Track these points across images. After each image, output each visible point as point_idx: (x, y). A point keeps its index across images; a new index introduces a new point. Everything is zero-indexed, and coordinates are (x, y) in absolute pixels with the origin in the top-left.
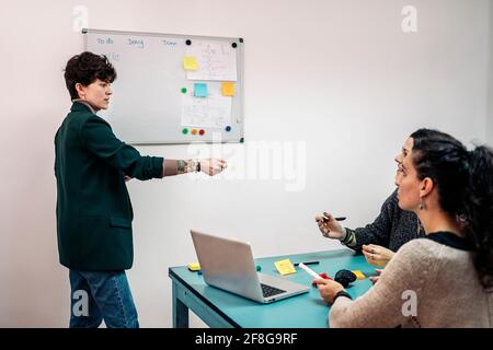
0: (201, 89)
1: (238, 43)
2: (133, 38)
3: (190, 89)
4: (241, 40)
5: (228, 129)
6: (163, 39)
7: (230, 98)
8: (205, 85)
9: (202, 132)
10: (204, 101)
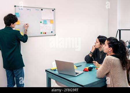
0: (45, 22)
1: (54, 10)
2: (28, 8)
3: (42, 22)
4: (55, 9)
5: (52, 32)
6: (35, 9)
7: (52, 24)
8: (46, 21)
9: (45, 33)
10: (46, 25)
